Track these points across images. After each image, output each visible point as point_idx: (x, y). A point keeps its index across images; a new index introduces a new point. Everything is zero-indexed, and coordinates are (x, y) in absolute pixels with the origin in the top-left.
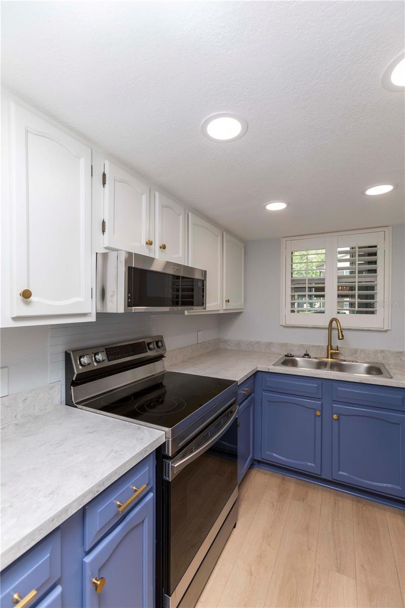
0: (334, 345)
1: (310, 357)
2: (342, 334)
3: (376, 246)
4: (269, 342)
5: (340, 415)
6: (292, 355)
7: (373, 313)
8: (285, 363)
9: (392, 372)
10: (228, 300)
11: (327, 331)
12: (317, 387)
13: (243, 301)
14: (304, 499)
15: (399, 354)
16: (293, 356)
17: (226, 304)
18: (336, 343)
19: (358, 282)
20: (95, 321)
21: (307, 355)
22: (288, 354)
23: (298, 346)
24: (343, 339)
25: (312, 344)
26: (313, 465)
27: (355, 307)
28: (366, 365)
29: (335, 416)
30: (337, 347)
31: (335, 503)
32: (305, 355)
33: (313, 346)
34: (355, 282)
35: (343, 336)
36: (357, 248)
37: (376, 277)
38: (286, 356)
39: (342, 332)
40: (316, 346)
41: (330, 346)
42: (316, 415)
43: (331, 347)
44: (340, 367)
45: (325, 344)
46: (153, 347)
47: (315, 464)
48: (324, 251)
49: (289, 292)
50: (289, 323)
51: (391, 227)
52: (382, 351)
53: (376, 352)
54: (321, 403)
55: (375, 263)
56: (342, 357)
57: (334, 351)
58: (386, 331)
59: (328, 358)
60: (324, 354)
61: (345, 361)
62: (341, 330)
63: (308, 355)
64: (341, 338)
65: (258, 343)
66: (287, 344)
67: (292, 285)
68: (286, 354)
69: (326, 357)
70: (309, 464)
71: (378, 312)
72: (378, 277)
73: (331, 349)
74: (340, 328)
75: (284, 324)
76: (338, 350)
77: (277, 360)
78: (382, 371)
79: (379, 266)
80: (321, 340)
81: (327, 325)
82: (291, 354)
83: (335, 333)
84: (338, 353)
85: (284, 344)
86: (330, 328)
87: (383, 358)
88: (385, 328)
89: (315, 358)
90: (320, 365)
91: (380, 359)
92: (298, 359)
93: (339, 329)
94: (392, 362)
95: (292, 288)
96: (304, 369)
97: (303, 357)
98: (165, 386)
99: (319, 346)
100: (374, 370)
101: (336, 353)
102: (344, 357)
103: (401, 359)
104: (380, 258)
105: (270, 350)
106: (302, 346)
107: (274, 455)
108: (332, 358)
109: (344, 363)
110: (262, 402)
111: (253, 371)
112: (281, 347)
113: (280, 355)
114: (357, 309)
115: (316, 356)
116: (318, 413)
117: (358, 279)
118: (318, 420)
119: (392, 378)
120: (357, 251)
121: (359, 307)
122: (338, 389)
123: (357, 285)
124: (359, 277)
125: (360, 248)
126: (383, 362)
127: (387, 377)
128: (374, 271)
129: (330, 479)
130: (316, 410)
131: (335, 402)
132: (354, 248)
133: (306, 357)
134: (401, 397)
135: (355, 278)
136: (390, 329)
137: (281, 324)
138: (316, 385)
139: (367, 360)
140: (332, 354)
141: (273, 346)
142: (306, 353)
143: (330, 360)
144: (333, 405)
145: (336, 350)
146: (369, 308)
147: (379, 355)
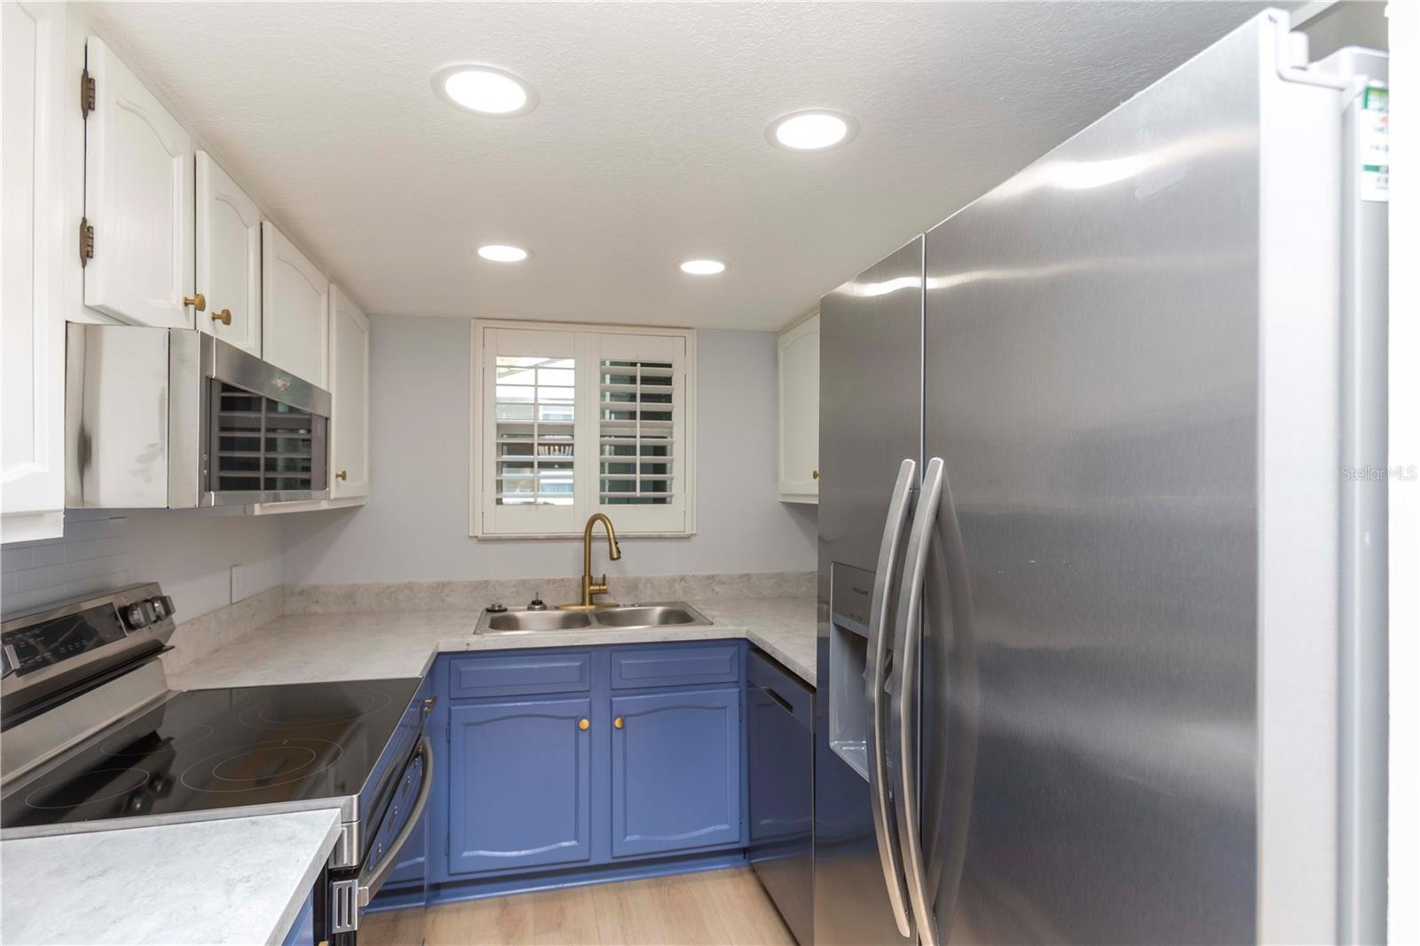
0: (597, 574)
1: (545, 608)
2: (618, 548)
3: (670, 366)
4: (438, 583)
5: (626, 716)
6: (503, 608)
7: (662, 501)
8: (496, 625)
9: (708, 613)
10: (344, 472)
11: (580, 546)
12: (580, 666)
13: (366, 477)
14: (559, 925)
15: (710, 581)
16: (505, 610)
17: (337, 483)
18: (602, 567)
19: (642, 437)
20: (62, 536)
21: (537, 603)
22: (493, 606)
23: (515, 586)
24: (619, 558)
25: (547, 577)
26: (574, 843)
27: (635, 491)
28: (659, 609)
29: (618, 723)
30: (604, 577)
31: (621, 906)
32: (534, 603)
33: (548, 582)
34: (635, 437)
35: (619, 552)
36: (639, 365)
37: (671, 428)
38: (488, 610)
39: (616, 543)
40: (554, 581)
41: (587, 578)
42: (578, 728)
43: (591, 578)
44: (609, 619)
45: (578, 573)
47: (578, 842)
48: (570, 363)
49: (492, 456)
50: (492, 529)
51: (695, 331)
52: (682, 579)
53: (672, 581)
54: (588, 700)
55: (667, 398)
56: (608, 600)
57: (598, 588)
58: (688, 538)
59: (583, 604)
60: (574, 596)
61: (618, 606)
62: (614, 538)
63: (540, 603)
64: (615, 556)
65: (409, 586)
66: (486, 582)
67: (498, 437)
68: (489, 606)
69: (580, 601)
70: (566, 844)
71: (673, 500)
72: (675, 428)
73: (591, 584)
74: (614, 535)
75: (480, 535)
76: (604, 584)
77: (476, 621)
78: (691, 615)
79: (676, 407)
80: (567, 565)
81: (580, 530)
82: (500, 606)
83: (600, 548)
84: (605, 592)
85: (480, 583)
86: (588, 538)
87: (684, 592)
88: (688, 532)
89: (557, 608)
90: (570, 622)
91: (679, 595)
92: (519, 615)
93: (612, 536)
94: (699, 597)
95: (498, 444)
96: (536, 631)
97: (530, 609)
99: (563, 580)
100: (678, 616)
101: (601, 592)
102: (615, 598)
103: (713, 590)
104: (676, 389)
105: (443, 601)
106: (523, 583)
107: (481, 853)
108: (591, 603)
109: (618, 609)
110: (449, 733)
111: (433, 654)
112: (472, 592)
113: (476, 611)
114: (638, 493)
115: (557, 604)
116: (585, 724)
117: (639, 431)
118: (584, 739)
119: (712, 624)
120: (639, 372)
121: (641, 491)
122: (623, 662)
123: (638, 442)
124: (641, 427)
125: (643, 365)
126: (685, 599)
127: (705, 624)
128: (667, 416)
129: (608, 860)
130: (578, 719)
131: (617, 691)
132: (634, 364)
133: (536, 607)
134: (729, 656)
135: (635, 427)
136: (694, 532)
137: (471, 534)
138: (578, 664)
139: (658, 600)
140: (591, 594)
141: (452, 591)
142: (535, 599)
143: (588, 608)
144: (614, 699)
145: (600, 585)
146: (657, 491)
147: (677, 586)
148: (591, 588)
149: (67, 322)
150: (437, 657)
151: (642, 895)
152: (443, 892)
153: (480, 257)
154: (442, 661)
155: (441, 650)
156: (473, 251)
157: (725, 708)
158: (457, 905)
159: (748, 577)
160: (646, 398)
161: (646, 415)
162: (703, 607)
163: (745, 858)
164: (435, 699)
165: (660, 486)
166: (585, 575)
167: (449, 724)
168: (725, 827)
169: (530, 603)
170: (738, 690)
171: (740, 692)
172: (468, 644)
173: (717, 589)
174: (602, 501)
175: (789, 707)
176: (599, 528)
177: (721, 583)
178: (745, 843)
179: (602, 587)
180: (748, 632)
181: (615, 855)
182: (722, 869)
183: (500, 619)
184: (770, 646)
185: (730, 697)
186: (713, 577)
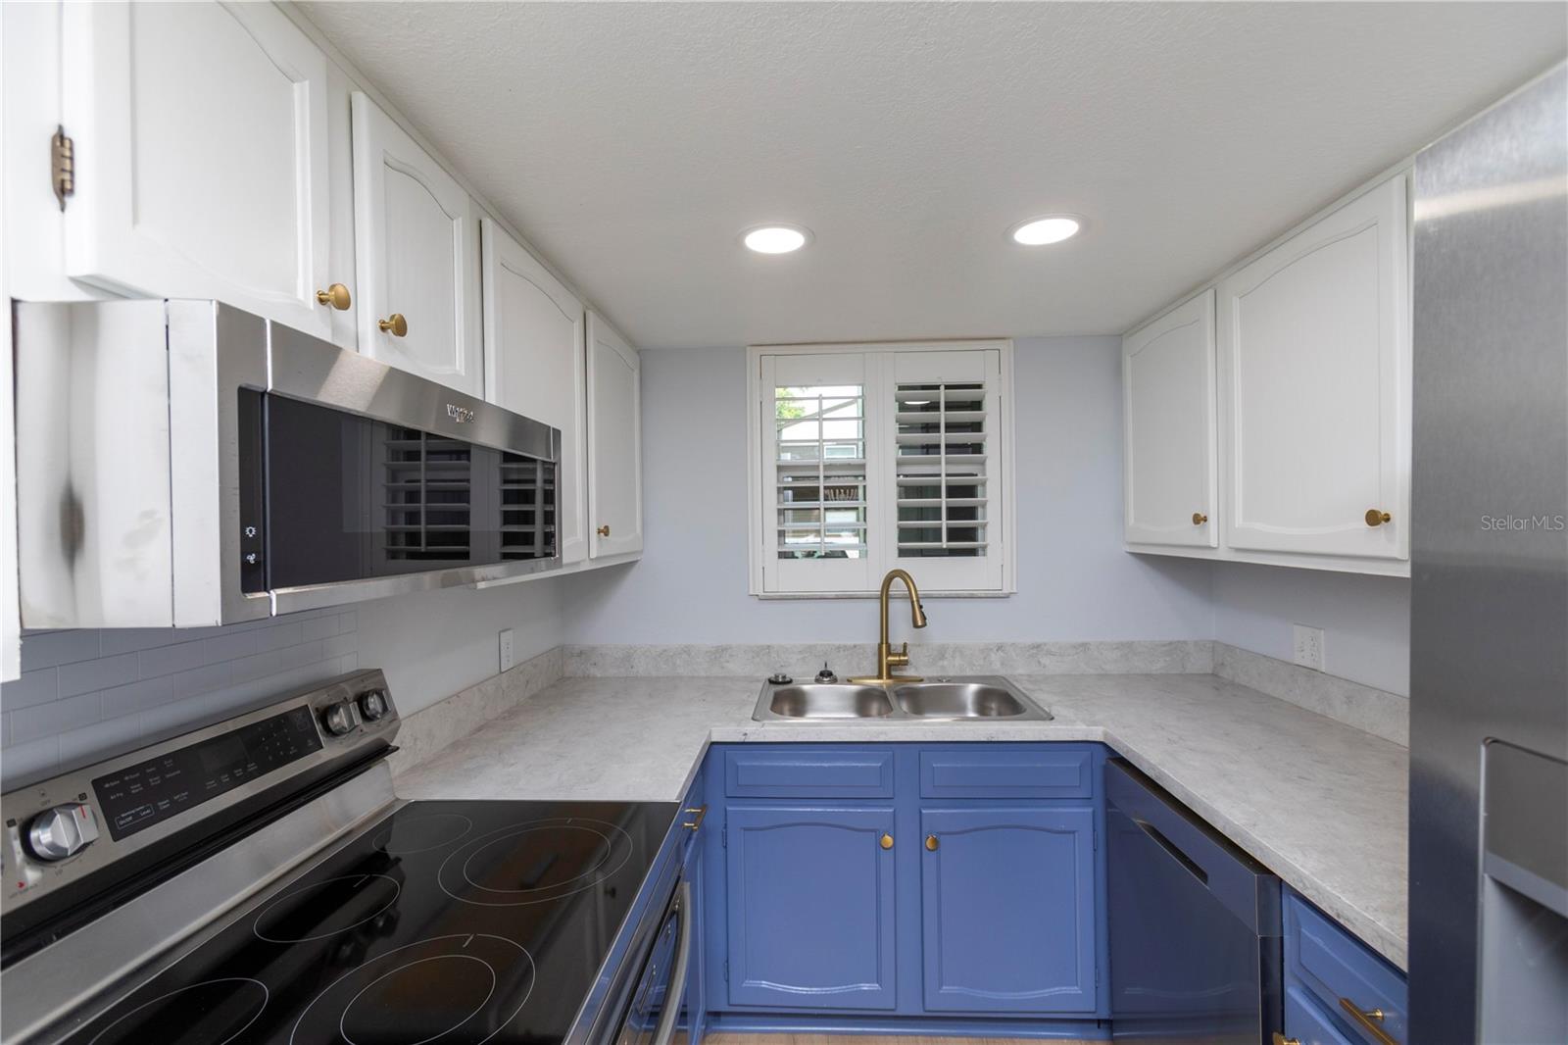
0: (897, 640)
1: (835, 681)
2: (922, 614)
3: (979, 387)
4: (718, 647)
5: (940, 834)
6: (788, 679)
7: (972, 552)
8: (778, 705)
9: (1043, 697)
10: (606, 527)
11: (875, 606)
12: (880, 767)
13: (639, 530)
15: (1034, 651)
16: (790, 682)
17: (600, 539)
18: (901, 632)
19: (947, 475)
20: (16, 675)
21: (826, 675)
22: (777, 677)
23: (800, 652)
24: (924, 625)
25: (837, 643)
26: (876, 986)
27: (940, 540)
28: (972, 688)
29: (929, 843)
30: (905, 646)
32: (822, 674)
33: (839, 648)
34: (939, 475)
35: (924, 618)
36: (942, 388)
37: (983, 463)
38: (771, 682)
39: (921, 607)
40: (846, 648)
41: (884, 646)
42: (880, 846)
43: (889, 646)
44: (919, 701)
45: (874, 640)
46: (346, 724)
47: (881, 985)
48: (856, 390)
49: (772, 502)
50: (774, 587)
51: (1011, 342)
52: (1000, 648)
53: (986, 651)
54: (891, 810)
55: (977, 427)
56: (910, 672)
57: (897, 658)
58: (1007, 597)
59: (880, 677)
60: (870, 665)
61: (922, 680)
62: (918, 601)
63: (830, 674)
64: (920, 624)
65: (687, 650)
66: (769, 646)
67: (779, 479)
68: (772, 675)
69: (876, 674)
70: (865, 987)
71: (989, 550)
72: (988, 463)
73: (889, 653)
74: (917, 595)
75: (761, 593)
76: (905, 654)
77: (756, 700)
78: (1018, 700)
79: (990, 437)
80: (860, 630)
81: (876, 587)
82: (784, 677)
83: (900, 610)
84: (906, 663)
85: (763, 648)
86: (885, 596)
87: (1002, 664)
88: (1006, 591)
89: (849, 681)
90: (864, 703)
91: (996, 667)
92: (806, 687)
93: (915, 599)
94: (1021, 671)
95: (778, 489)
97: (818, 681)
98: (398, 860)
99: (855, 646)
100: (1001, 701)
101: (900, 663)
102: (918, 670)
103: (1039, 662)
104: (989, 415)
105: (725, 668)
106: (810, 649)
107: (765, 984)
108: (890, 676)
109: (922, 685)
110: (725, 836)
111: (705, 743)
112: (753, 658)
113: (758, 681)
114: (944, 544)
115: (850, 675)
116: (888, 840)
117: (944, 469)
118: (887, 859)
119: (1052, 719)
120: (942, 395)
121: (949, 539)
122: (933, 764)
123: (943, 481)
124: (947, 463)
125: (947, 387)
126: (1002, 672)
127: (1044, 719)
128: (977, 448)
129: (917, 1010)
130: (878, 834)
131: (929, 801)
132: (937, 387)
133: (825, 679)
134: (1078, 765)
135: (940, 463)
136: (1015, 591)
137: (751, 593)
138: (880, 764)
139: (969, 673)
140: (890, 666)
141: (731, 656)
142: (823, 669)
143: (884, 682)
144: (924, 811)
145: (899, 655)
146: (965, 539)
147: (993, 657)
148: (890, 659)
149: (14, 302)
150: (709, 749)
152: (723, 1018)
153: (747, 248)
154: (715, 756)
155: (714, 740)
156: (739, 241)
157: (1074, 832)
158: (739, 1034)
159: (1085, 646)
160: (951, 427)
161: (952, 448)
162: (1031, 687)
163: (1099, 1027)
164: (704, 807)
165: (970, 534)
166: (882, 643)
167: (726, 827)
168: (1075, 990)
169: (818, 673)
170: (1090, 810)
171: (1094, 812)
172: (746, 734)
173: (1045, 660)
174: (903, 553)
175: (1203, 876)
176: (898, 585)
177: (1050, 653)
178: (1104, 1014)
179: (902, 658)
180: (1106, 734)
181: (927, 1009)
182: (1068, 1038)
183: (788, 698)
185: (1080, 818)
186: (1038, 646)
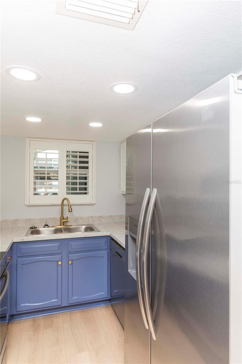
0: (65, 216)
1: (49, 227)
2: (71, 208)
3: (88, 153)
4: (15, 220)
5: (73, 260)
6: (35, 227)
7: (86, 193)
8: (32, 233)
9: (99, 228)
11: (60, 207)
14: (51, 326)
15: (100, 218)
16: (36, 228)
18: (66, 214)
19: (79, 174)
22: (32, 227)
23: (39, 220)
24: (72, 211)
25: (50, 217)
26: (56, 300)
27: (77, 190)
28: (84, 227)
29: (70, 262)
30: (67, 217)
31: (71, 319)
32: (45, 225)
33: (50, 218)
34: (77, 174)
35: (72, 210)
36: (78, 152)
37: (88, 171)
38: (31, 228)
39: (71, 207)
40: (52, 218)
41: (62, 217)
42: (58, 264)
43: (63, 217)
44: (69, 230)
45: (58, 216)
48: (57, 152)
49: (32, 180)
50: (32, 203)
51: (96, 142)
52: (92, 217)
53: (88, 218)
54: (61, 256)
55: (87, 162)
56: (69, 224)
57: (65, 220)
58: (93, 204)
59: (61, 225)
60: (58, 222)
61: (72, 226)
62: (70, 205)
63: (47, 225)
64: (70, 211)
66: (30, 219)
67: (34, 174)
68: (31, 227)
69: (60, 224)
70: (53, 300)
71: (89, 193)
72: (89, 172)
73: (63, 219)
75: (28, 204)
76: (67, 219)
77: (26, 232)
78: (94, 228)
79: (90, 165)
80: (56, 214)
81: (60, 202)
82: (34, 227)
83: (66, 208)
84: (68, 222)
85: (29, 219)
86: (62, 205)
87: (92, 221)
89: (53, 227)
90: (57, 231)
91: (90, 222)
92: (40, 229)
93: (69, 205)
94: (96, 223)
95: (34, 176)
96: (46, 234)
97: (44, 227)
99: (54, 218)
100: (90, 229)
101: (66, 222)
102: (71, 223)
103: (101, 220)
104: (90, 160)
105: (16, 225)
106: (42, 219)
107: (26, 304)
108: (63, 225)
109: (72, 227)
110: (17, 267)
111: (11, 243)
112: (26, 222)
113: (27, 228)
114: (78, 191)
115: (53, 226)
116: (60, 263)
117: (79, 172)
118: (60, 268)
119: (100, 231)
120: (78, 154)
121: (79, 190)
122: (72, 244)
123: (78, 176)
124: (79, 171)
125: (80, 152)
126: (93, 223)
127: (97, 231)
128: (87, 168)
129: (67, 305)
130: (58, 262)
131: (70, 253)
132: (77, 152)
133: (46, 227)
134: (104, 241)
135: (77, 171)
136: (95, 203)
137: (26, 204)
138: (58, 245)
139: (84, 224)
140: (63, 222)
141: (19, 222)
142: (45, 224)
143: (62, 227)
144: (69, 255)
145: (66, 219)
146: (84, 190)
147: (90, 219)
148: (63, 221)
150: (13, 244)
151: (77, 315)
152: (14, 317)
153: (27, 120)
154: (14, 245)
155: (14, 242)
156: (25, 119)
157: (103, 257)
158: (19, 321)
159: (111, 216)
160: (80, 162)
161: (80, 167)
162: (98, 226)
163: (109, 302)
164: (11, 257)
166: (61, 216)
167: (17, 265)
168: (103, 293)
169: (44, 225)
171: (108, 252)
172: (23, 239)
173: (103, 220)
174: (68, 194)
175: (121, 257)
176: (65, 202)
177: (103, 218)
178: (109, 298)
179: (67, 220)
180: (110, 234)
181: (69, 303)
182: (102, 306)
183: (34, 231)
184: (116, 238)
185: (104, 254)
186: (101, 217)
